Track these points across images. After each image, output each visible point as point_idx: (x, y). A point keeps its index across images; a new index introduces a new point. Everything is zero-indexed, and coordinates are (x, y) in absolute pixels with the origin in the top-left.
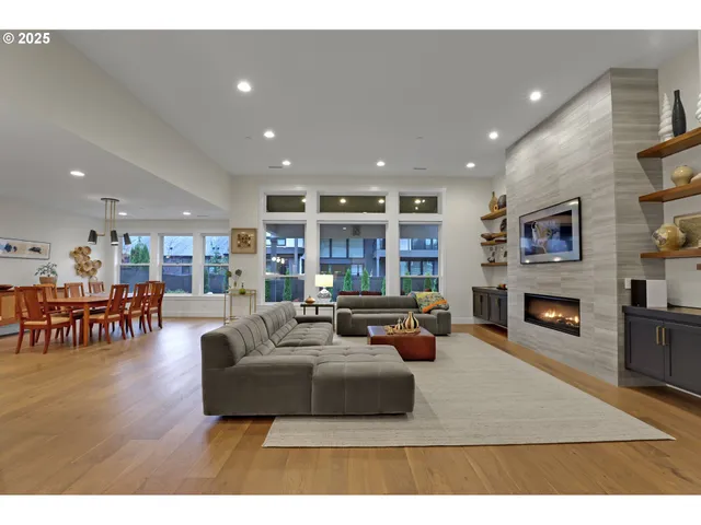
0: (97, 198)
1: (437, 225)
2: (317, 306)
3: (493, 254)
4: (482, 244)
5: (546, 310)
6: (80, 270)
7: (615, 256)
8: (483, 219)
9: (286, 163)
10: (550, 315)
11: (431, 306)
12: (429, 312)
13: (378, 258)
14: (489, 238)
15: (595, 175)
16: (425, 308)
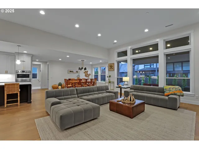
0: (80, 60)
6: (86, 76)
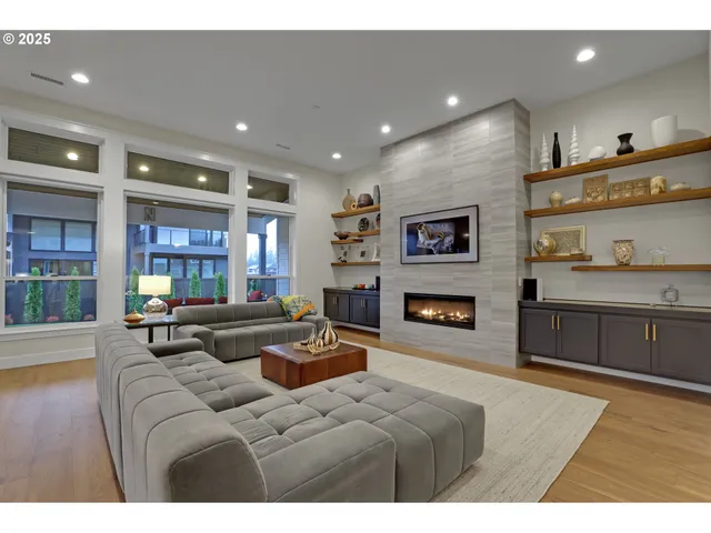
1: (288, 218)
2: (151, 327)
3: (345, 254)
4: (333, 243)
5: (423, 308)
7: (514, 259)
8: (333, 216)
9: (80, 78)
10: (427, 312)
11: (301, 313)
12: (300, 319)
13: (147, 254)
14: (343, 237)
15: (494, 187)
16: (295, 315)
